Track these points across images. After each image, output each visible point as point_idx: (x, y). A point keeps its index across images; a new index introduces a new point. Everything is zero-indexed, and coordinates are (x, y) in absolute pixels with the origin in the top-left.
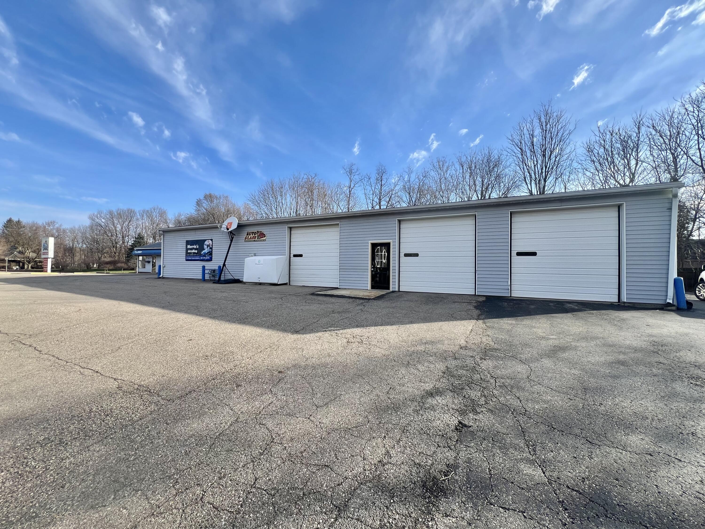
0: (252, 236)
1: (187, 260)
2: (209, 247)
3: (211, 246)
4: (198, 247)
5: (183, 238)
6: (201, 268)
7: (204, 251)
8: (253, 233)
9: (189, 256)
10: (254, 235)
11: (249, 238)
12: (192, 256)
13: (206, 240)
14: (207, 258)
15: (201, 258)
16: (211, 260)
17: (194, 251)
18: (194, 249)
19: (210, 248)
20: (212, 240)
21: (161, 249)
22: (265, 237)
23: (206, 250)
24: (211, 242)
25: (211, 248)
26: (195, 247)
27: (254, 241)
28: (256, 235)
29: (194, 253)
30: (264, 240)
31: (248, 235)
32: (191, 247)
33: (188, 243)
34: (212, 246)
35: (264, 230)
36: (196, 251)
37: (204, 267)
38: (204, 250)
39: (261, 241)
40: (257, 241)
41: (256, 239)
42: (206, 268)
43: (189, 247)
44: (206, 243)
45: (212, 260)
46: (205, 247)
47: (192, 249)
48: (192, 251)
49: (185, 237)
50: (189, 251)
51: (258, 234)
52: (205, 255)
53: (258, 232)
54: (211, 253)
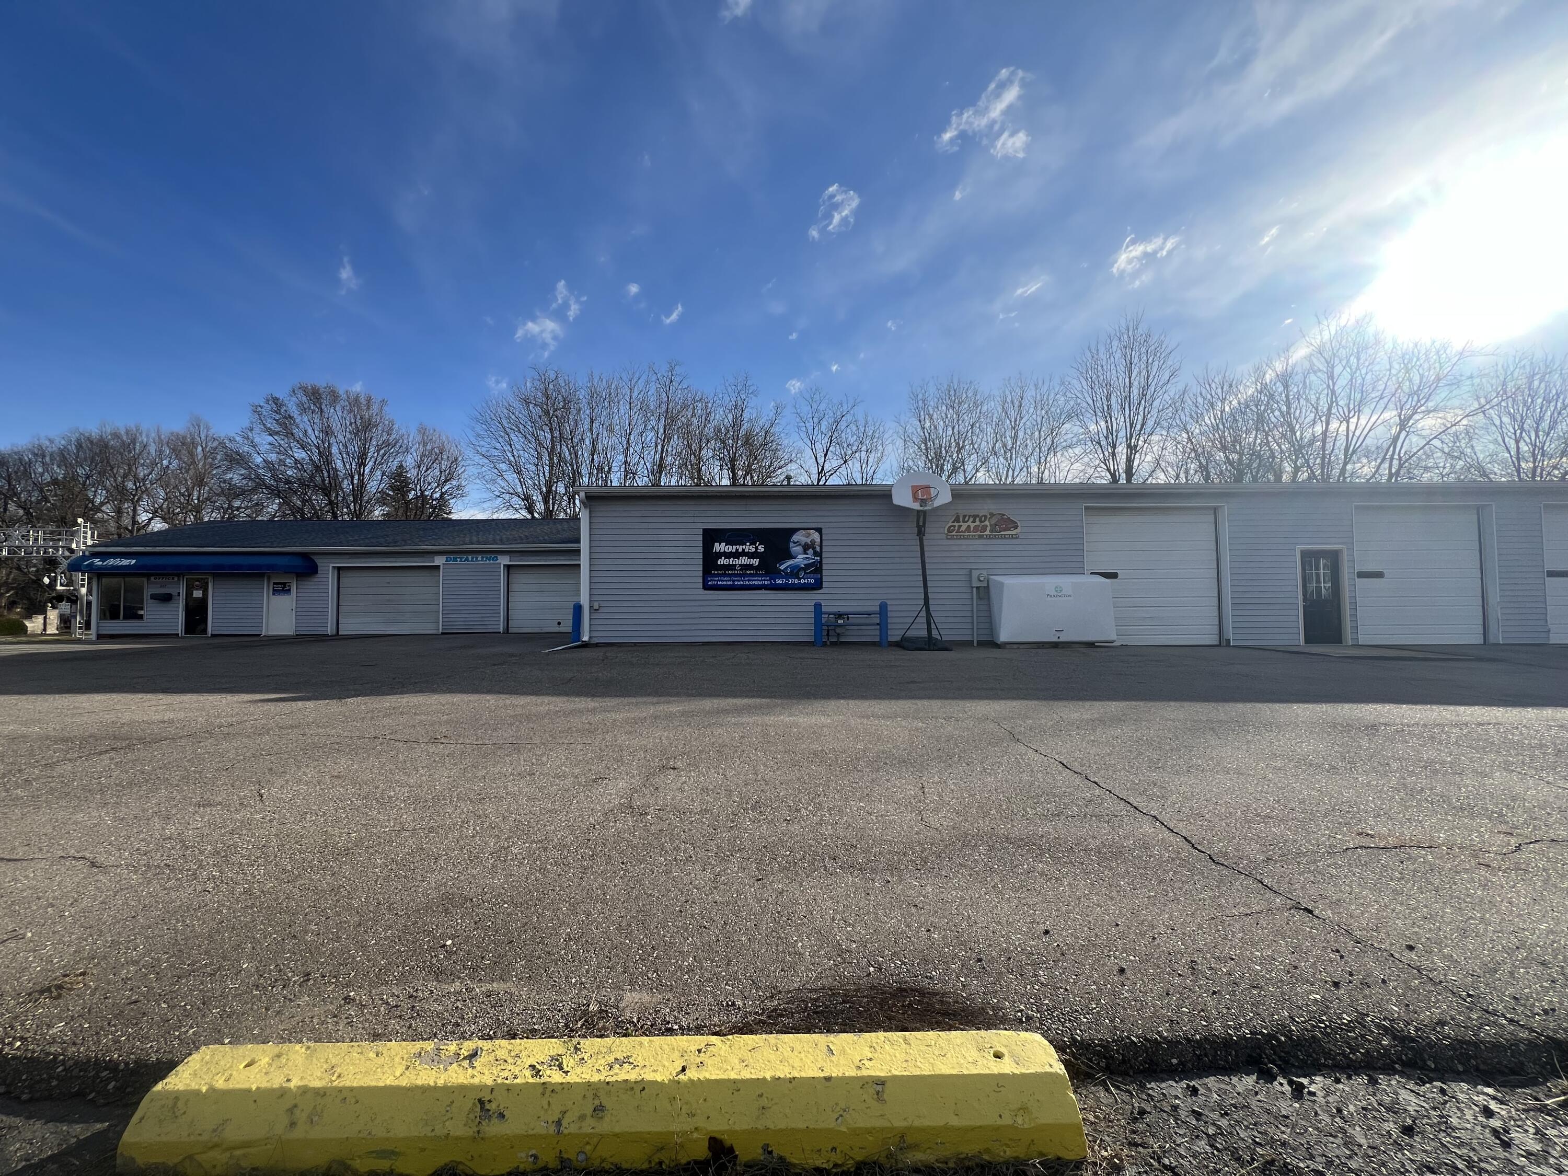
0: (972, 525)
1: (706, 587)
2: (810, 551)
3: (818, 549)
4: (761, 549)
5: (691, 520)
6: (812, 609)
7: (790, 562)
8: (975, 517)
9: (725, 575)
10: (978, 523)
11: (963, 528)
12: (736, 575)
13: (795, 531)
14: (802, 581)
15: (779, 581)
16: (818, 585)
17: (744, 560)
18: (744, 554)
19: (816, 554)
20: (819, 530)
21: (577, 552)
22: (1016, 527)
23: (801, 559)
24: (816, 536)
25: (820, 554)
26: (750, 548)
27: (981, 537)
28: (987, 523)
29: (745, 567)
30: (1012, 537)
31: (957, 520)
32: (733, 549)
33: (710, 536)
34: (821, 546)
35: (1012, 510)
36: (756, 562)
37: (818, 606)
38: (791, 557)
40: (989, 537)
41: (987, 533)
42: (824, 609)
43: (719, 547)
44: (795, 538)
45: (821, 588)
46: (795, 549)
47: (736, 555)
48: (737, 562)
49: (696, 520)
50: (723, 561)
51: (994, 521)
52: (795, 572)
53: (992, 515)
54: (817, 568)
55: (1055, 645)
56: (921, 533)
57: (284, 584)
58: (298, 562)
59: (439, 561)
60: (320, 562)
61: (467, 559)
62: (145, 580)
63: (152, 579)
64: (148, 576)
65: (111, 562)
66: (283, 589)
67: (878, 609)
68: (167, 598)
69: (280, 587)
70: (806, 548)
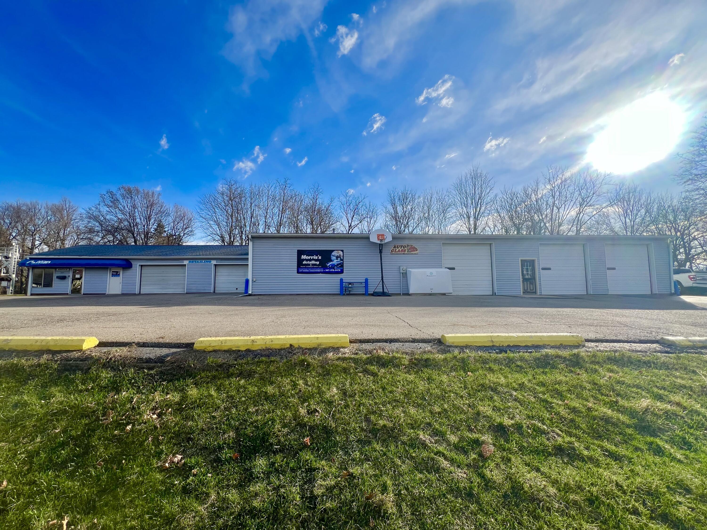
0: (401, 249)
1: (298, 272)
2: (339, 259)
3: (342, 258)
4: (320, 258)
5: (293, 246)
6: (339, 281)
7: (331, 263)
8: (402, 246)
9: (306, 268)
11: (397, 251)
12: (310, 268)
13: (333, 251)
16: (342, 272)
17: (313, 262)
18: (313, 259)
19: (341, 260)
20: (342, 251)
21: (247, 259)
22: (417, 250)
23: (335, 262)
24: (341, 253)
25: (343, 260)
26: (315, 257)
27: (404, 254)
28: (406, 248)
29: (313, 265)
30: (415, 254)
31: (395, 247)
32: (309, 258)
33: (300, 253)
35: (415, 244)
36: (318, 263)
37: (341, 280)
38: (332, 261)
39: (412, 254)
40: (407, 254)
41: (406, 252)
42: (344, 281)
43: (304, 257)
44: (333, 254)
46: (333, 258)
47: (310, 260)
48: (310, 263)
49: (295, 246)
50: (305, 262)
51: (409, 248)
52: (333, 266)
53: (408, 246)
54: (341, 265)
55: (430, 294)
56: (381, 252)
57: (117, 272)
58: (124, 263)
59: (186, 262)
60: (133, 263)
61: (198, 262)
62: (54, 270)
63: (57, 270)
64: (56, 268)
65: (39, 262)
66: (116, 274)
67: (364, 281)
68: (63, 278)
69: (115, 273)
70: (337, 257)
